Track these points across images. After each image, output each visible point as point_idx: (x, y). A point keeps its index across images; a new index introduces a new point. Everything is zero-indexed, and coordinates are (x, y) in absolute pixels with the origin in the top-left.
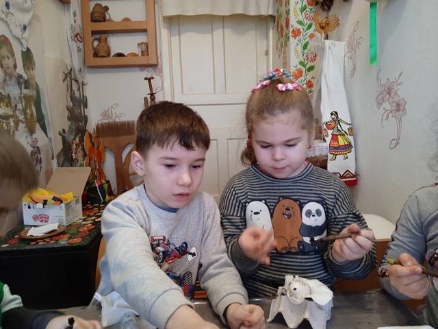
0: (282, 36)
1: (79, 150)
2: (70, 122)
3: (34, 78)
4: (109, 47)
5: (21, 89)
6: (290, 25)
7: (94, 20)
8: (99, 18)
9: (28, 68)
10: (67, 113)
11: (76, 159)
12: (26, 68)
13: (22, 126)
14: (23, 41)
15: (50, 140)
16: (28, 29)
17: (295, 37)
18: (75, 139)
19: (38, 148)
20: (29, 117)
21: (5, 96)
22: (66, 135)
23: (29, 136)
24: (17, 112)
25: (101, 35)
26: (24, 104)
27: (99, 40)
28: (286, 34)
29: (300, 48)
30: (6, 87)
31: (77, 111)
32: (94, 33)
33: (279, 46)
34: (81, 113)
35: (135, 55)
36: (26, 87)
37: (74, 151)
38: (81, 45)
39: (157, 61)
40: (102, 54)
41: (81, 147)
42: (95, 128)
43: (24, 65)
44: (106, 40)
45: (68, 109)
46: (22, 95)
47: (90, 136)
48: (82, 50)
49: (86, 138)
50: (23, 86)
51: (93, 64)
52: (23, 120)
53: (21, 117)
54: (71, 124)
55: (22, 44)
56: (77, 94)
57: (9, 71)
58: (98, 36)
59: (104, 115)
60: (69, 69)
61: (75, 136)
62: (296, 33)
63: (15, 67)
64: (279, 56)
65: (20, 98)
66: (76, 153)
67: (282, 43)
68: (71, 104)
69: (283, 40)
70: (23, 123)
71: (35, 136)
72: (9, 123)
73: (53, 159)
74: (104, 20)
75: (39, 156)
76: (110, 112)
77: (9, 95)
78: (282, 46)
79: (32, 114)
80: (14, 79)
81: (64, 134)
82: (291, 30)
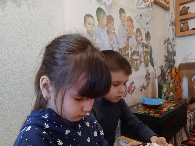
1: (169, 75)
2: (165, 63)
3: (150, 44)
5: (144, 48)
7: (181, 15)
8: (184, 13)
9: (148, 40)
10: (164, 59)
11: (167, 80)
12: (147, 40)
13: (143, 64)
14: (146, 29)
15: (155, 70)
18: (167, 70)
19: (149, 73)
20: (146, 60)
21: (136, 52)
22: (163, 68)
23: (145, 68)
24: (141, 58)
25: (184, 21)
26: (144, 55)
27: (184, 23)
30: (137, 48)
31: (170, 58)
32: (181, 21)
34: (172, 59)
37: (167, 76)
38: (174, 27)
40: (184, 30)
41: (170, 74)
42: (179, 65)
43: (146, 39)
44: (187, 23)
45: (165, 56)
46: (144, 51)
47: (175, 69)
48: (175, 30)
49: (173, 70)
50: (145, 47)
51: (179, 35)
52: (144, 61)
53: (143, 60)
54: (166, 63)
55: (146, 30)
56: (171, 50)
57: (139, 42)
58: (183, 22)
59: (183, 59)
60: (167, 39)
61: (168, 69)
63: (142, 40)
65: (143, 52)
66: (167, 77)
68: (167, 54)
70: (143, 62)
71: (148, 68)
72: (137, 62)
73: (156, 78)
74: (187, 13)
75: (150, 76)
76: (187, 57)
77: (138, 51)
79: (148, 59)
80: (141, 45)
81: (162, 68)
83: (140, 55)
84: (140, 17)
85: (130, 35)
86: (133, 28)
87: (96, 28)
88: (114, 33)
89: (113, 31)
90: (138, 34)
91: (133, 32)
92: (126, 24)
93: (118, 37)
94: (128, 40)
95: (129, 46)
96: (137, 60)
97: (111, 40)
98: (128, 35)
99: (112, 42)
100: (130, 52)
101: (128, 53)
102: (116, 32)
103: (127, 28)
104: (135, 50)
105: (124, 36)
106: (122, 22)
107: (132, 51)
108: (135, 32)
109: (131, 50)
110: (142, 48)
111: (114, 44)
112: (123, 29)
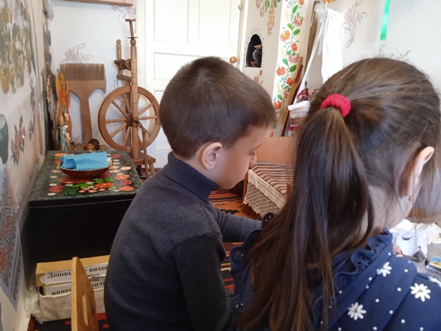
1: (51, 92)
5: (23, 20)
19: (33, 89)
20: (28, 53)
21: (17, 28)
24: (23, 47)
26: (25, 38)
29: (290, 10)
30: (17, 17)
33: (262, 4)
34: (47, 51)
36: (25, 19)
37: (48, 94)
39: (133, 2)
42: (59, 68)
46: (24, 27)
50: (24, 17)
52: (26, 57)
53: (25, 53)
56: (45, 28)
59: (68, 54)
61: (47, 77)
64: (262, 15)
65: (23, 31)
66: (49, 97)
67: (267, 2)
71: (31, 75)
72: (21, 60)
76: (75, 52)
77: (19, 26)
78: (267, 5)
80: (20, 7)
81: (43, 75)
83: (21, 37)
95: (8, 9)
96: (19, 53)
100: (10, 26)
101: (9, 30)
104: (16, 24)
107: (13, 26)
109: (11, 22)
110: (21, 17)
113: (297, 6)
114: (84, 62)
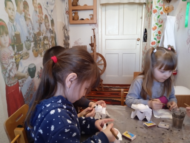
0: (149, 12)
2: (64, 46)
3: (54, 30)
4: (78, 16)
6: (153, 8)
7: (73, 5)
8: (75, 5)
12: (52, 26)
16: (53, 11)
17: (154, 13)
20: (53, 44)
25: (76, 11)
28: (151, 12)
29: (156, 18)
30: (47, 34)
32: (73, 10)
33: (147, 16)
34: (67, 42)
35: (88, 19)
36: (52, 33)
38: (68, 15)
39: (97, 22)
40: (76, 19)
44: (77, 13)
45: (64, 41)
48: (68, 18)
50: (51, 33)
51: (72, 23)
55: (51, 17)
56: (66, 35)
57: (47, 28)
58: (74, 12)
59: (75, 43)
60: (64, 25)
62: (155, 11)
63: (49, 26)
64: (147, 20)
65: (50, 37)
67: (148, 15)
69: (149, 14)
70: (51, 46)
72: (47, 46)
74: (77, 5)
76: (77, 42)
78: (148, 16)
82: (153, 10)
83: (48, 39)
84: (46, 4)
85: (41, 22)
86: (43, 15)
87: (16, 14)
88: (29, 19)
89: (29, 17)
90: (46, 21)
91: (43, 19)
92: (38, 11)
93: (33, 23)
94: (40, 26)
95: (41, 32)
96: (47, 44)
97: (28, 26)
98: (40, 22)
99: (29, 27)
100: (42, 37)
101: (41, 38)
102: (31, 17)
103: (39, 14)
104: (45, 36)
105: (37, 22)
106: (35, 9)
107: (43, 37)
108: (44, 18)
109: (42, 35)
110: (49, 33)
111: (31, 30)
112: (36, 15)
113: (159, 15)
114: (80, 45)
